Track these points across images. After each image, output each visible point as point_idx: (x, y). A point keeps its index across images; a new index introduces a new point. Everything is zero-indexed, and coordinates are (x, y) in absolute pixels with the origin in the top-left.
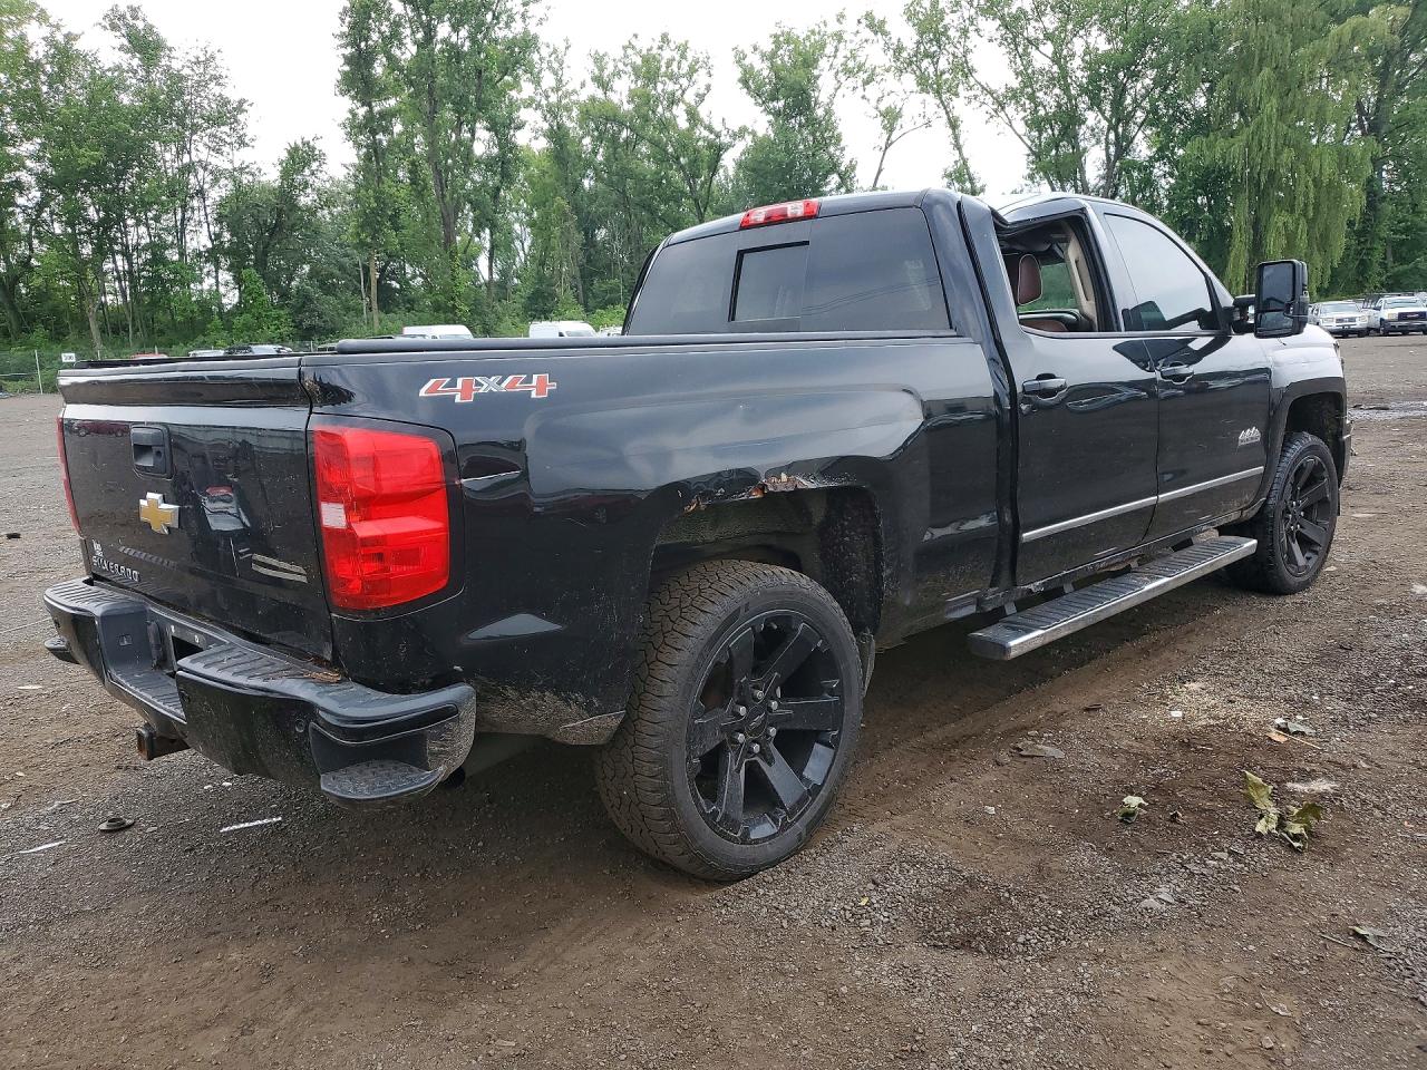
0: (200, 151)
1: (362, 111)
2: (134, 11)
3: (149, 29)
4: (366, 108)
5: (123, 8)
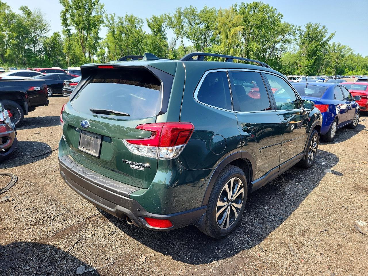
0: (38, 32)
1: (66, 29)
2: (26, 7)
3: (29, 10)
4: (66, 28)
5: (24, 6)
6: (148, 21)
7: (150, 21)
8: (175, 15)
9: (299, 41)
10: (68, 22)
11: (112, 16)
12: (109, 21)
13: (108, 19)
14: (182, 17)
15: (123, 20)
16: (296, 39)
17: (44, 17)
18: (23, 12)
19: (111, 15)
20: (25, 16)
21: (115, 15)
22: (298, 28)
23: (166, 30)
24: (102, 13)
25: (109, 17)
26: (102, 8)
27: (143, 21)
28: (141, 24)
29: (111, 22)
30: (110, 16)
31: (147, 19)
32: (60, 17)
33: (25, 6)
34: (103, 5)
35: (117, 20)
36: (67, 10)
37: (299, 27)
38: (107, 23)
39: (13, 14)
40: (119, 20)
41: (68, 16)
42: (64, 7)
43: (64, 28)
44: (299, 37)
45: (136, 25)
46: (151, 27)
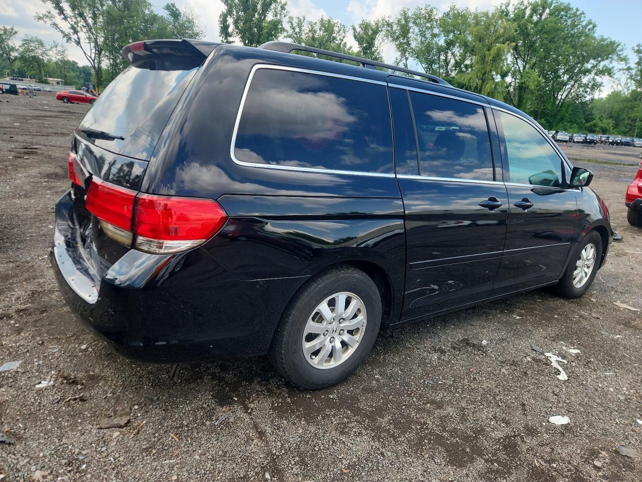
6: (354, 29)
7: (358, 30)
8: (399, 21)
9: (633, 72)
10: (230, 30)
11: (300, 21)
12: (294, 29)
13: (292, 24)
14: (411, 24)
15: (317, 27)
16: (629, 69)
17: (196, 21)
18: (168, 13)
19: (298, 18)
20: (171, 19)
21: (304, 20)
22: (636, 48)
23: (382, 44)
24: (283, 16)
25: (295, 21)
26: (283, 8)
27: (347, 29)
28: (344, 34)
29: (297, 30)
30: (297, 21)
31: (353, 26)
32: (219, 23)
33: (171, 4)
34: (285, 4)
35: (306, 28)
36: (230, 12)
37: (637, 46)
38: (291, 31)
39: (155, 16)
40: (310, 28)
41: (230, 21)
42: (226, 8)
43: (224, 39)
44: (636, 64)
45: (334, 35)
46: (357, 40)
